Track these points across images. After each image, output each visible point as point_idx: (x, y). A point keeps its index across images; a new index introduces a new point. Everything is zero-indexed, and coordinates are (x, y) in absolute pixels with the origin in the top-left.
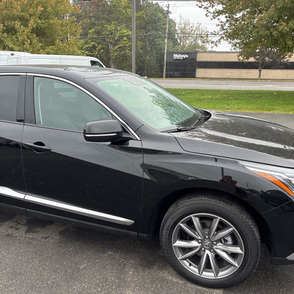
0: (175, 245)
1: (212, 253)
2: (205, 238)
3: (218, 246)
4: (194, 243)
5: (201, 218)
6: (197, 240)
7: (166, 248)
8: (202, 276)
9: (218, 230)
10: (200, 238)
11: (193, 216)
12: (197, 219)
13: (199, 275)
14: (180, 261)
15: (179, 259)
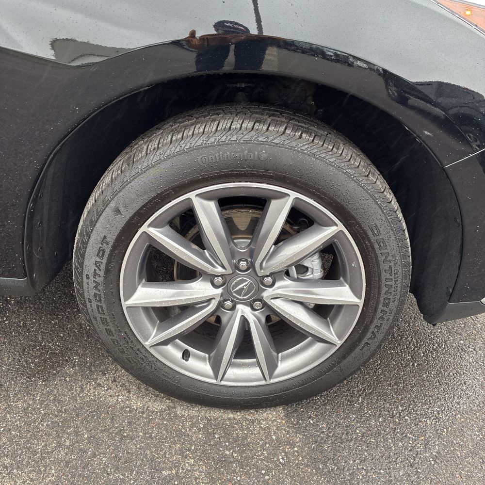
0: (131, 302)
1: (256, 313)
2: (237, 267)
3: (279, 288)
4: (199, 290)
5: (226, 203)
6: (211, 278)
7: (98, 316)
8: (223, 383)
9: (284, 237)
10: (220, 269)
11: (198, 195)
12: (212, 205)
13: (214, 381)
14: (152, 351)
15: (147, 344)
